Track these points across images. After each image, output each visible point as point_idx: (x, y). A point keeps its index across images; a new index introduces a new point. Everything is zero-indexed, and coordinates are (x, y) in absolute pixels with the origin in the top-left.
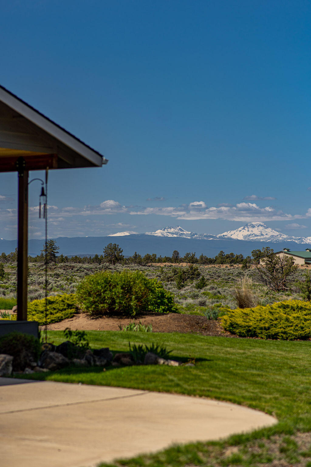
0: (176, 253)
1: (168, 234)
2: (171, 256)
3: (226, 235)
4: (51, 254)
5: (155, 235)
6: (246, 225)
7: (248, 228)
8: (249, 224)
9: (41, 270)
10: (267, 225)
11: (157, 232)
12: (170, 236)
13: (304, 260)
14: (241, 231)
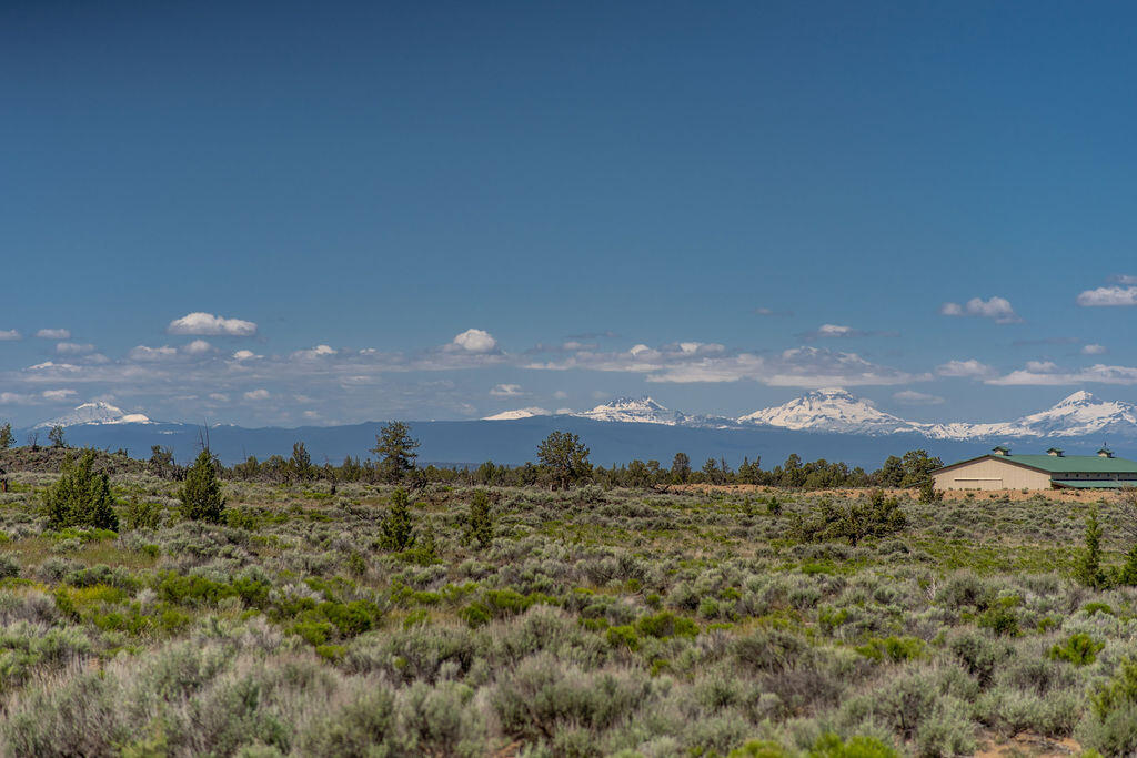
0: (682, 459)
1: (623, 415)
3: (758, 419)
4: (398, 460)
5: (592, 417)
6: (804, 395)
7: (811, 402)
8: (813, 393)
10: (854, 396)
11: (596, 410)
12: (628, 419)
13: (1049, 477)
14: (792, 408)
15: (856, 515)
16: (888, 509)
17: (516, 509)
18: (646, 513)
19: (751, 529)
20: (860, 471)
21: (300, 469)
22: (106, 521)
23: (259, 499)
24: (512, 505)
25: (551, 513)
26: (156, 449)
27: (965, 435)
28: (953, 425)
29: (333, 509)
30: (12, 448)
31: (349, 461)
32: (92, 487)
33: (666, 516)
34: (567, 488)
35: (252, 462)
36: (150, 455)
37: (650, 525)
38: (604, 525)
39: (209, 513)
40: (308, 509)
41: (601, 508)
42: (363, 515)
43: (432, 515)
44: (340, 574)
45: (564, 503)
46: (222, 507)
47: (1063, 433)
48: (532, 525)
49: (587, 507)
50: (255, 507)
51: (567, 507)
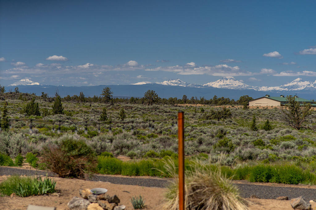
0: (185, 96)
1: (171, 83)
2: (181, 99)
3: (209, 85)
4: (108, 97)
5: (163, 84)
6: (222, 78)
7: (223, 80)
8: (224, 78)
9: (108, 109)
10: (236, 79)
11: (164, 82)
12: (173, 85)
13: (280, 103)
14: (218, 82)
15: (219, 113)
16: (227, 112)
17: (136, 111)
18: (169, 112)
19: (195, 116)
20: (233, 100)
21: (82, 99)
22: (38, 114)
23: (72, 108)
24: (135, 110)
25: (145, 112)
26: (43, 93)
27: (266, 90)
28: (263, 87)
29: (90, 110)
30: (5, 92)
31: (95, 96)
32: (34, 106)
33: (174, 112)
34: (152, 105)
35: (69, 97)
36: (41, 95)
37: (170, 115)
38: (158, 115)
39: (60, 111)
40: (84, 110)
41: (158, 110)
42: (98, 112)
43: (115, 112)
44: (91, 126)
45: (149, 109)
46: (63, 110)
47: (294, 90)
48: (140, 115)
49: (154, 110)
50: (71, 110)
51: (149, 110)
